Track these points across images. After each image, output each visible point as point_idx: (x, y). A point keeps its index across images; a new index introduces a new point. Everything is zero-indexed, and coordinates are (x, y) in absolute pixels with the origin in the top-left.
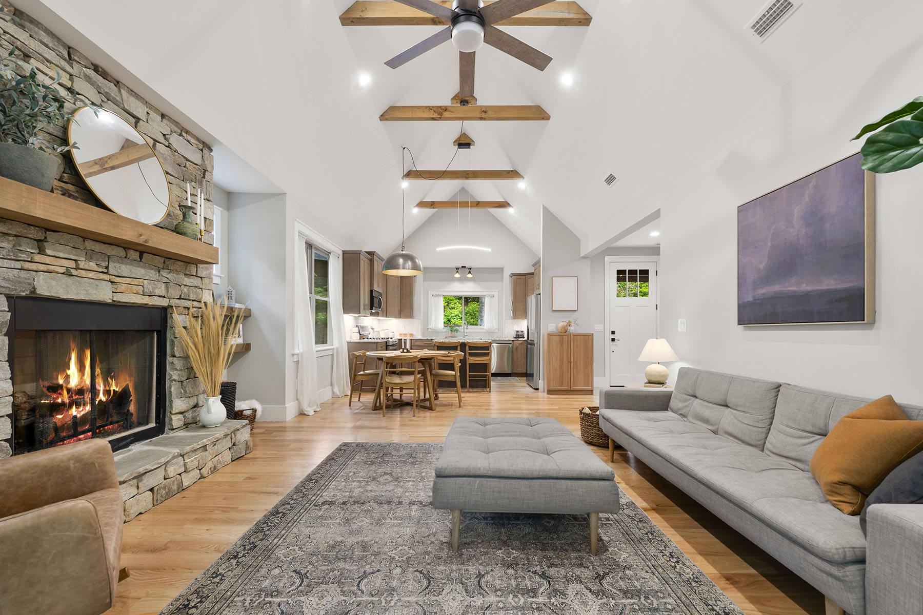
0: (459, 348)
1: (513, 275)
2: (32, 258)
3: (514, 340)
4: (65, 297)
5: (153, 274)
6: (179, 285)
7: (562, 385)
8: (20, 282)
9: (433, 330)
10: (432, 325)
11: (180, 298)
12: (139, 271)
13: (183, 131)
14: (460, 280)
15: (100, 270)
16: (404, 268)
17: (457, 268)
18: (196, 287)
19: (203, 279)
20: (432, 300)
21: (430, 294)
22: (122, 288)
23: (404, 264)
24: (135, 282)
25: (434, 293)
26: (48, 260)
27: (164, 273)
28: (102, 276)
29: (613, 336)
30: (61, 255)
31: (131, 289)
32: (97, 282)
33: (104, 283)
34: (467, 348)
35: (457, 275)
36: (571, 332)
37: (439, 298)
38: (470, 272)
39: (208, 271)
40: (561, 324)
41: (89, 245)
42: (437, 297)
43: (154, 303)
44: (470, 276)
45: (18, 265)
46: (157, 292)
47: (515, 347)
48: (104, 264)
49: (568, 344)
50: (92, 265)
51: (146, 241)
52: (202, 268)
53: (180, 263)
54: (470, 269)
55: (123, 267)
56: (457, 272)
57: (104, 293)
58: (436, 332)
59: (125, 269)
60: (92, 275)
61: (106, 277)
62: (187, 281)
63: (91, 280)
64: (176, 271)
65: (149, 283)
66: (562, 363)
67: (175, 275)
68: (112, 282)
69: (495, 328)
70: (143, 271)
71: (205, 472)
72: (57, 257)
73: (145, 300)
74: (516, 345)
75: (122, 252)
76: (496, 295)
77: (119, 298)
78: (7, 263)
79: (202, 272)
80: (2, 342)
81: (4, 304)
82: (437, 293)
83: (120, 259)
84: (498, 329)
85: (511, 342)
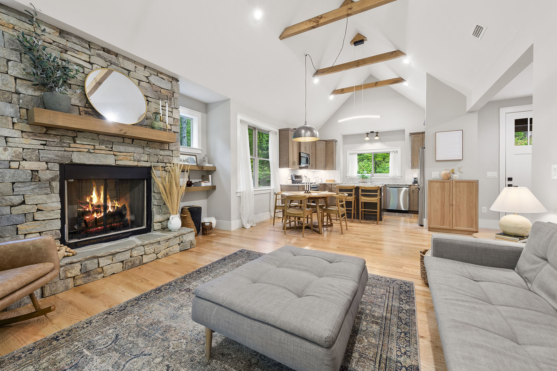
0: (354, 190)
1: (411, 134)
2: (69, 145)
3: (410, 185)
4: (88, 163)
5: (140, 150)
6: (157, 155)
7: (443, 224)
8: (64, 157)
9: (349, 177)
10: (349, 174)
11: (158, 162)
12: (131, 149)
13: (158, 73)
14: (370, 141)
15: (108, 149)
16: (305, 136)
17: (367, 134)
18: (169, 156)
19: (173, 151)
20: (349, 157)
21: (348, 153)
22: (121, 157)
23: (305, 133)
24: (129, 154)
25: (351, 152)
26: (78, 146)
27: (147, 149)
28: (109, 152)
29: (510, 183)
30: (85, 143)
31: (126, 158)
32: (106, 155)
33: (110, 156)
34: (360, 191)
35: (367, 139)
36: (454, 178)
38: (377, 136)
39: (176, 147)
40: (444, 172)
41: (101, 137)
42: (353, 155)
43: (141, 165)
44: (377, 138)
45: (63, 149)
46: (142, 159)
47: (412, 190)
48: (110, 146)
49: (450, 189)
50: (103, 147)
51: (125, 133)
52: (172, 145)
53: (157, 144)
54: (377, 133)
55: (121, 147)
56: (367, 136)
57: (110, 161)
58: (352, 179)
59: (122, 148)
60: (103, 152)
61: (112, 153)
62: (162, 152)
63: (103, 155)
64: (155, 148)
65: (137, 155)
66: (444, 206)
67: (153, 150)
68: (115, 155)
69: (398, 175)
70: (133, 149)
71: (159, 255)
72: (83, 144)
73: (135, 164)
74: (413, 189)
75: (121, 140)
76: (399, 150)
77: (119, 163)
78: (57, 149)
79: (173, 148)
80: (56, 185)
81: (57, 167)
82: (353, 152)
83: (120, 144)
84: (401, 176)
85: (408, 186)
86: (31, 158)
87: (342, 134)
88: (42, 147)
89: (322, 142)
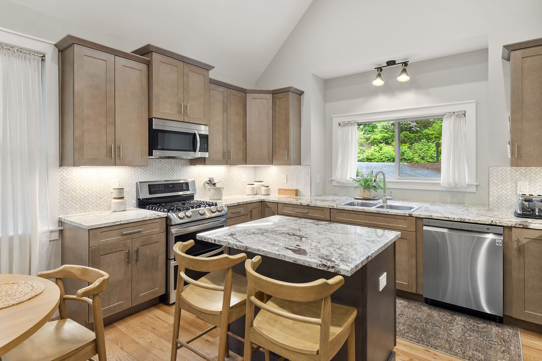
9: (338, 182)
10: (338, 176)
17: (378, 68)
20: (338, 132)
21: (335, 122)
25: (341, 120)
35: (378, 82)
37: (350, 128)
38: (404, 71)
42: (346, 128)
44: (404, 78)
54: (405, 64)
56: (379, 75)
58: (343, 187)
69: (467, 181)
74: (518, 241)
76: (471, 109)
82: (347, 120)
84: (477, 185)
85: (500, 231)
87: (316, 77)
89: (262, 95)
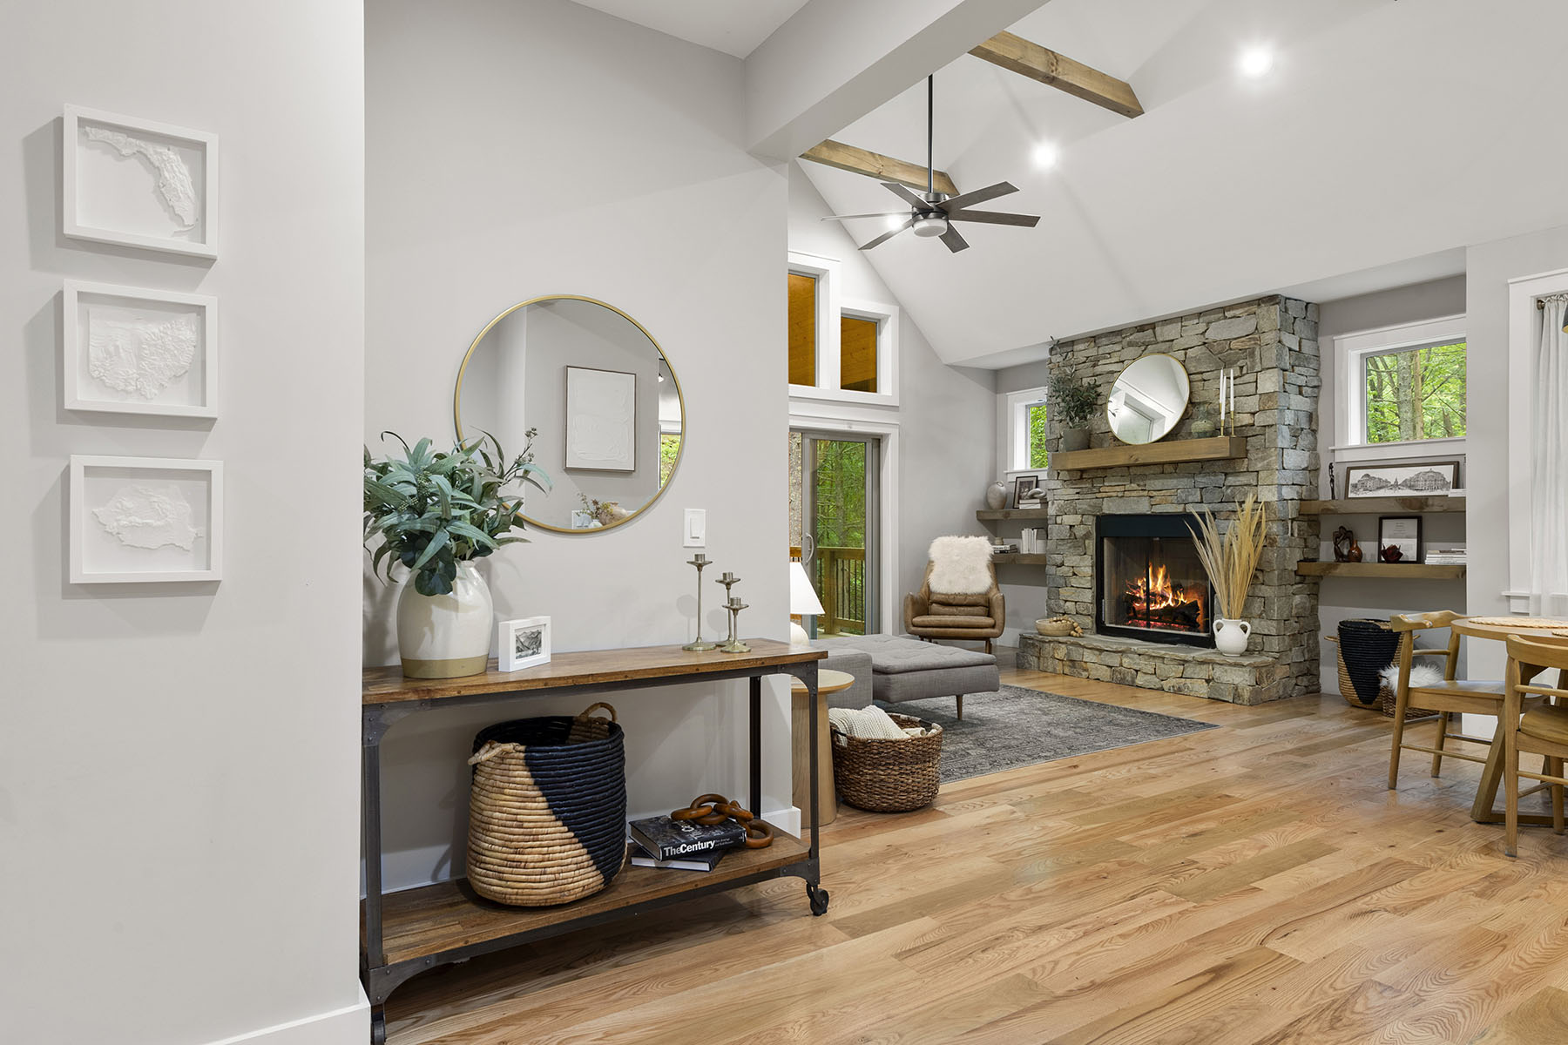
2: (1099, 490)
4: (1119, 513)
5: (1185, 482)
6: (1219, 488)
8: (1096, 507)
11: (1221, 502)
12: (1172, 483)
13: (1222, 310)
15: (1140, 489)
18: (1246, 485)
19: (1259, 473)
22: (1157, 500)
24: (1169, 493)
26: (1107, 490)
28: (1142, 493)
30: (1113, 484)
31: (1166, 501)
32: (1139, 499)
33: (1143, 499)
39: (1265, 462)
41: (1133, 471)
45: (1093, 496)
46: (1190, 499)
48: (1142, 483)
50: (1134, 486)
53: (1220, 463)
55: (1156, 482)
57: (1143, 507)
59: (1158, 484)
60: (1134, 494)
61: (1145, 493)
63: (1135, 498)
64: (1215, 473)
67: (1212, 478)
68: (1150, 497)
70: (1175, 481)
71: (1166, 685)
72: (1111, 487)
73: (1180, 509)
75: (1158, 469)
77: (1158, 509)
78: (1089, 496)
79: (1256, 465)
80: (1091, 545)
81: (1091, 521)
83: (1156, 476)
86: (1069, 511)
88: (1077, 496)
